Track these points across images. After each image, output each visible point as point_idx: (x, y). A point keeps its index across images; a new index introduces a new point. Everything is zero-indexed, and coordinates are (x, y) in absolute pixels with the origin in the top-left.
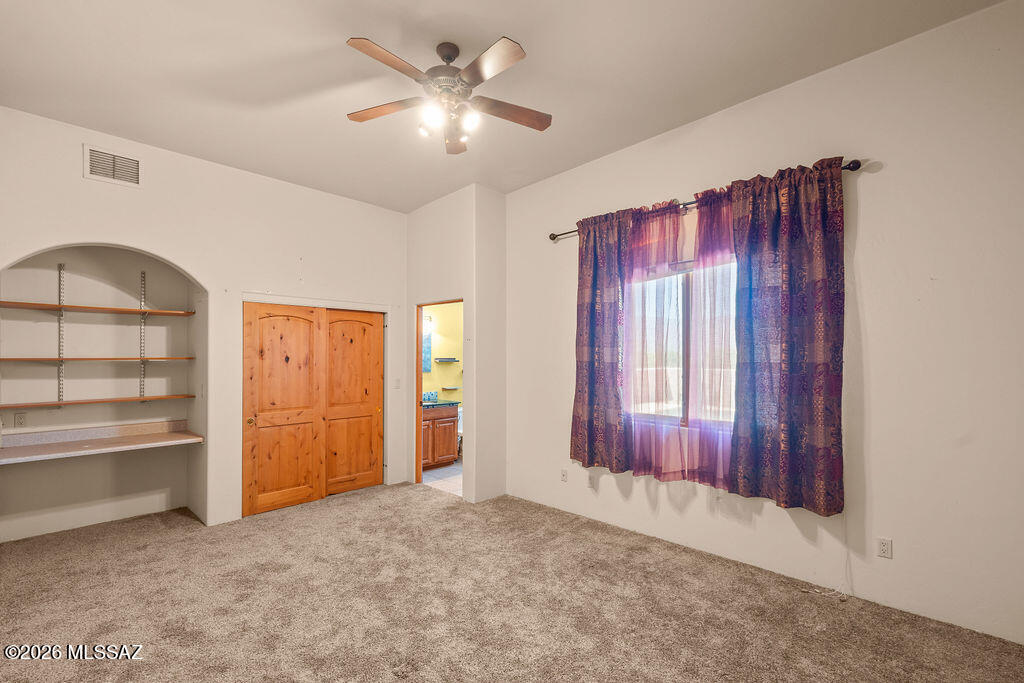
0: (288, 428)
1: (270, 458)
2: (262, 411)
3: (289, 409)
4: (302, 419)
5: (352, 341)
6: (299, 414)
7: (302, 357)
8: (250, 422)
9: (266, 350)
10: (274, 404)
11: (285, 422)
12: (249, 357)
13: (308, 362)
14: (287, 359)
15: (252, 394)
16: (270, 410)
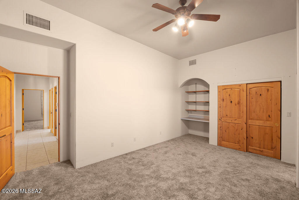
0: (232, 124)
1: (226, 132)
2: (224, 117)
3: (232, 118)
4: (236, 122)
5: (261, 95)
6: (235, 120)
7: (237, 102)
8: (220, 119)
9: (224, 99)
10: (227, 115)
11: (231, 122)
12: (219, 101)
13: (239, 103)
14: (231, 102)
15: (220, 112)
16: (226, 117)
